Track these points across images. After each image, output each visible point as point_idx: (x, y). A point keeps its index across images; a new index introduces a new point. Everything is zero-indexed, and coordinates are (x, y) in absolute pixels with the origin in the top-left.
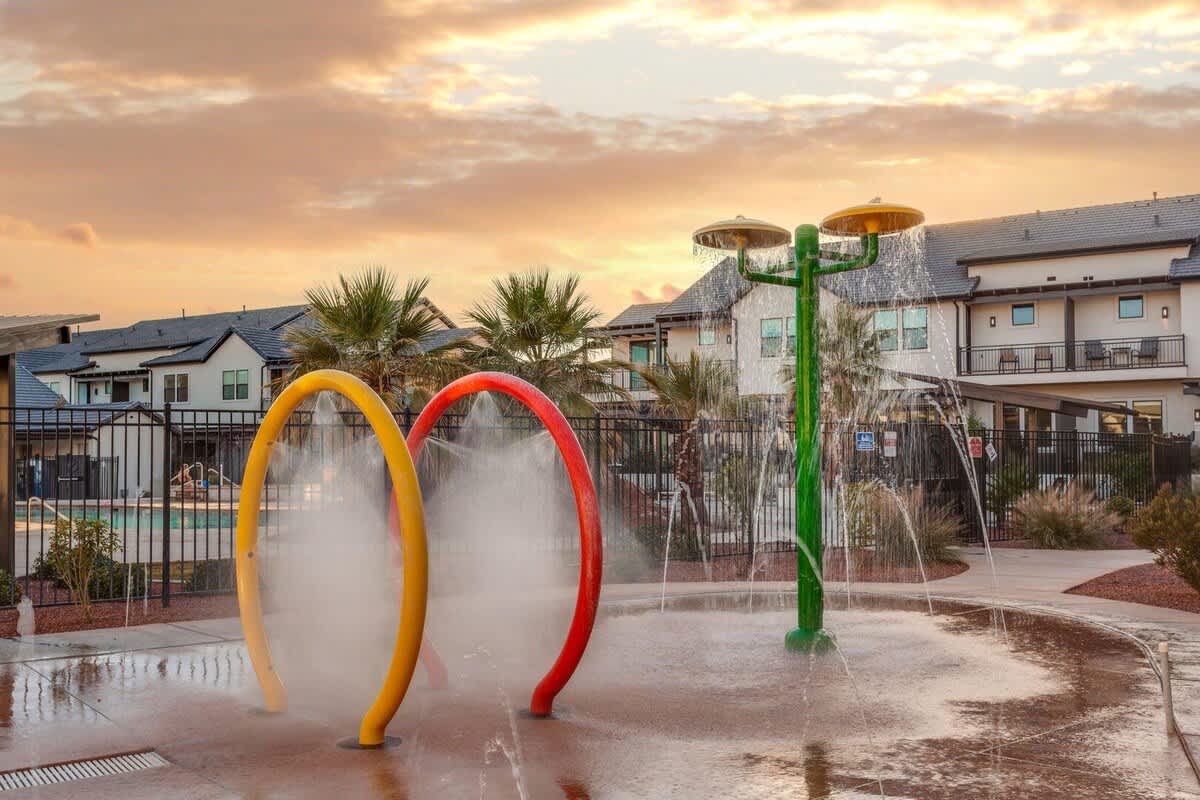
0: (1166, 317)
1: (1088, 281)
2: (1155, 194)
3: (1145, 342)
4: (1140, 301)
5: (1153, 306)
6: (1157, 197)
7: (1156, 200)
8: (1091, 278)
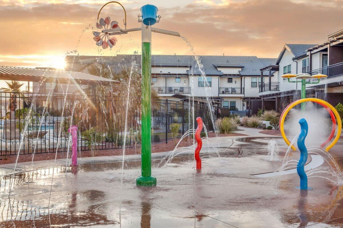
0: (185, 83)
1: (169, 73)
2: (175, 54)
3: (181, 88)
4: (179, 79)
5: (182, 80)
6: (176, 55)
7: (175, 56)
8: (170, 73)
